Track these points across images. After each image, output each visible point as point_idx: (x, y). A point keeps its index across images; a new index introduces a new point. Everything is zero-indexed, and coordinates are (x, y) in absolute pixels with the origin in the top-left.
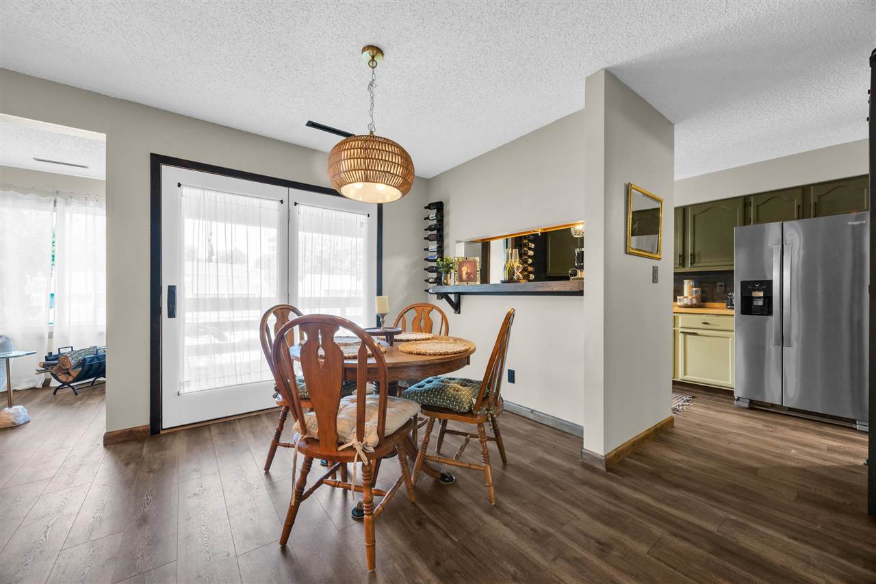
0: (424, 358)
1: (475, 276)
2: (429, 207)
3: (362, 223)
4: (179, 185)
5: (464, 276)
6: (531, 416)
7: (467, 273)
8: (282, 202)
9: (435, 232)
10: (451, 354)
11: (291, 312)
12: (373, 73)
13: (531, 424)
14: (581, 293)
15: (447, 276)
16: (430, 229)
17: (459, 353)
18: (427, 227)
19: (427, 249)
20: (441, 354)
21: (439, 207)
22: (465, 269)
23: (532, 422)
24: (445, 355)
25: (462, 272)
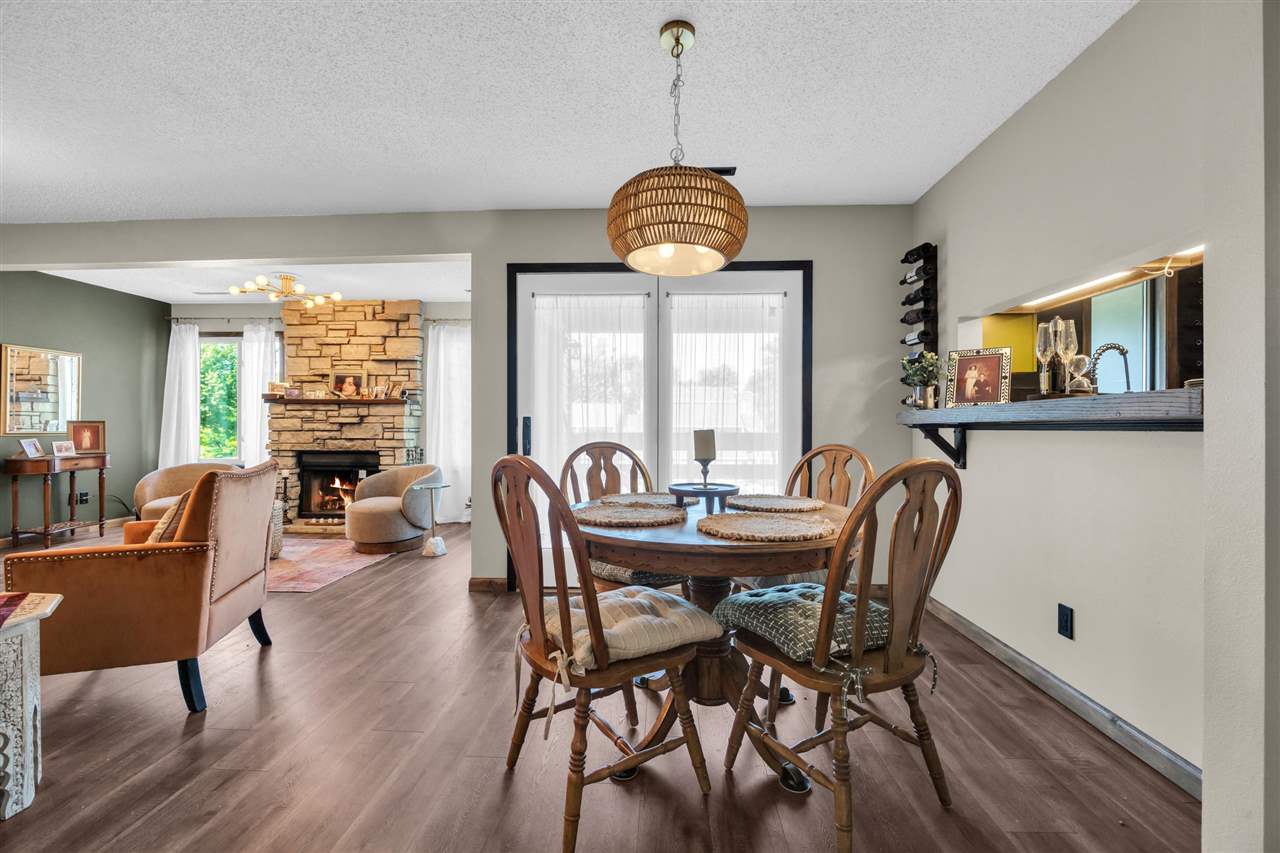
0: (712, 542)
1: (996, 388)
2: (908, 258)
3: (773, 309)
4: (533, 295)
5: (970, 389)
6: (1110, 730)
7: (977, 383)
8: (649, 295)
9: (920, 305)
10: (762, 541)
11: (618, 452)
12: (679, 65)
13: (1100, 749)
14: (1195, 425)
15: (925, 392)
16: (909, 301)
17: (770, 541)
18: (903, 300)
19: (903, 342)
20: (740, 539)
21: (927, 256)
22: (972, 376)
23: (1109, 745)
24: (748, 540)
25: (965, 381)
